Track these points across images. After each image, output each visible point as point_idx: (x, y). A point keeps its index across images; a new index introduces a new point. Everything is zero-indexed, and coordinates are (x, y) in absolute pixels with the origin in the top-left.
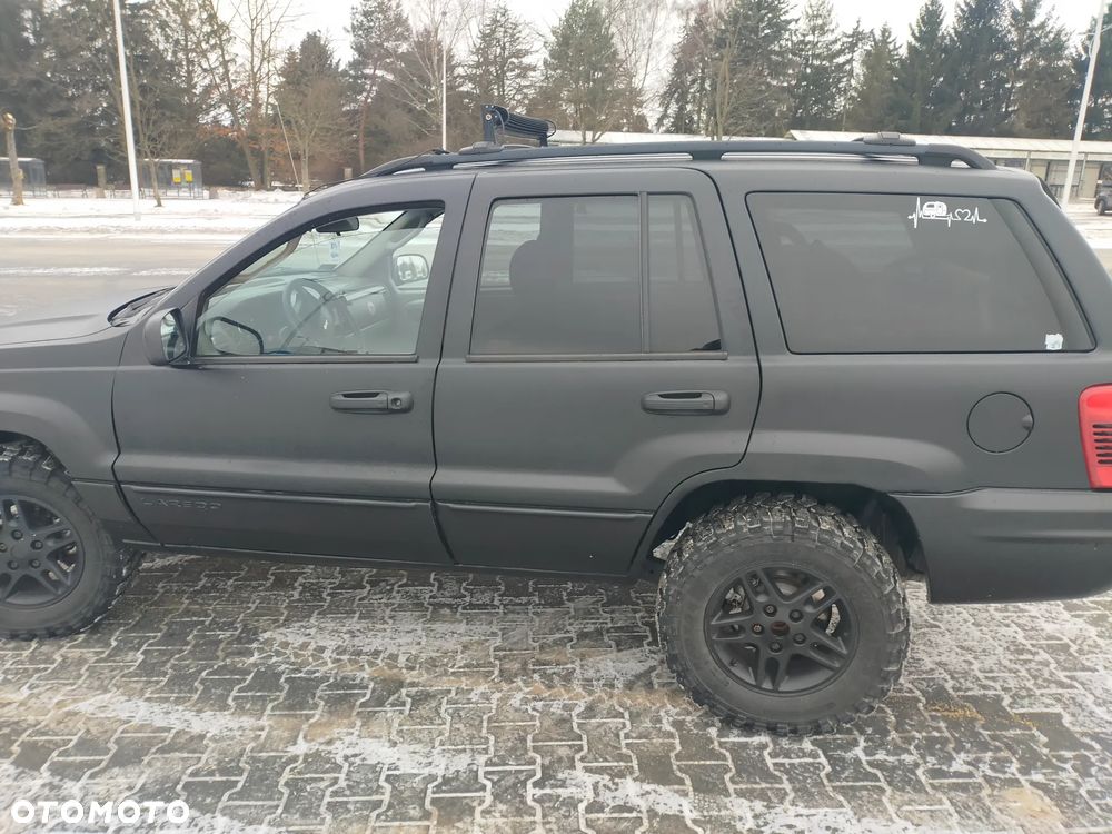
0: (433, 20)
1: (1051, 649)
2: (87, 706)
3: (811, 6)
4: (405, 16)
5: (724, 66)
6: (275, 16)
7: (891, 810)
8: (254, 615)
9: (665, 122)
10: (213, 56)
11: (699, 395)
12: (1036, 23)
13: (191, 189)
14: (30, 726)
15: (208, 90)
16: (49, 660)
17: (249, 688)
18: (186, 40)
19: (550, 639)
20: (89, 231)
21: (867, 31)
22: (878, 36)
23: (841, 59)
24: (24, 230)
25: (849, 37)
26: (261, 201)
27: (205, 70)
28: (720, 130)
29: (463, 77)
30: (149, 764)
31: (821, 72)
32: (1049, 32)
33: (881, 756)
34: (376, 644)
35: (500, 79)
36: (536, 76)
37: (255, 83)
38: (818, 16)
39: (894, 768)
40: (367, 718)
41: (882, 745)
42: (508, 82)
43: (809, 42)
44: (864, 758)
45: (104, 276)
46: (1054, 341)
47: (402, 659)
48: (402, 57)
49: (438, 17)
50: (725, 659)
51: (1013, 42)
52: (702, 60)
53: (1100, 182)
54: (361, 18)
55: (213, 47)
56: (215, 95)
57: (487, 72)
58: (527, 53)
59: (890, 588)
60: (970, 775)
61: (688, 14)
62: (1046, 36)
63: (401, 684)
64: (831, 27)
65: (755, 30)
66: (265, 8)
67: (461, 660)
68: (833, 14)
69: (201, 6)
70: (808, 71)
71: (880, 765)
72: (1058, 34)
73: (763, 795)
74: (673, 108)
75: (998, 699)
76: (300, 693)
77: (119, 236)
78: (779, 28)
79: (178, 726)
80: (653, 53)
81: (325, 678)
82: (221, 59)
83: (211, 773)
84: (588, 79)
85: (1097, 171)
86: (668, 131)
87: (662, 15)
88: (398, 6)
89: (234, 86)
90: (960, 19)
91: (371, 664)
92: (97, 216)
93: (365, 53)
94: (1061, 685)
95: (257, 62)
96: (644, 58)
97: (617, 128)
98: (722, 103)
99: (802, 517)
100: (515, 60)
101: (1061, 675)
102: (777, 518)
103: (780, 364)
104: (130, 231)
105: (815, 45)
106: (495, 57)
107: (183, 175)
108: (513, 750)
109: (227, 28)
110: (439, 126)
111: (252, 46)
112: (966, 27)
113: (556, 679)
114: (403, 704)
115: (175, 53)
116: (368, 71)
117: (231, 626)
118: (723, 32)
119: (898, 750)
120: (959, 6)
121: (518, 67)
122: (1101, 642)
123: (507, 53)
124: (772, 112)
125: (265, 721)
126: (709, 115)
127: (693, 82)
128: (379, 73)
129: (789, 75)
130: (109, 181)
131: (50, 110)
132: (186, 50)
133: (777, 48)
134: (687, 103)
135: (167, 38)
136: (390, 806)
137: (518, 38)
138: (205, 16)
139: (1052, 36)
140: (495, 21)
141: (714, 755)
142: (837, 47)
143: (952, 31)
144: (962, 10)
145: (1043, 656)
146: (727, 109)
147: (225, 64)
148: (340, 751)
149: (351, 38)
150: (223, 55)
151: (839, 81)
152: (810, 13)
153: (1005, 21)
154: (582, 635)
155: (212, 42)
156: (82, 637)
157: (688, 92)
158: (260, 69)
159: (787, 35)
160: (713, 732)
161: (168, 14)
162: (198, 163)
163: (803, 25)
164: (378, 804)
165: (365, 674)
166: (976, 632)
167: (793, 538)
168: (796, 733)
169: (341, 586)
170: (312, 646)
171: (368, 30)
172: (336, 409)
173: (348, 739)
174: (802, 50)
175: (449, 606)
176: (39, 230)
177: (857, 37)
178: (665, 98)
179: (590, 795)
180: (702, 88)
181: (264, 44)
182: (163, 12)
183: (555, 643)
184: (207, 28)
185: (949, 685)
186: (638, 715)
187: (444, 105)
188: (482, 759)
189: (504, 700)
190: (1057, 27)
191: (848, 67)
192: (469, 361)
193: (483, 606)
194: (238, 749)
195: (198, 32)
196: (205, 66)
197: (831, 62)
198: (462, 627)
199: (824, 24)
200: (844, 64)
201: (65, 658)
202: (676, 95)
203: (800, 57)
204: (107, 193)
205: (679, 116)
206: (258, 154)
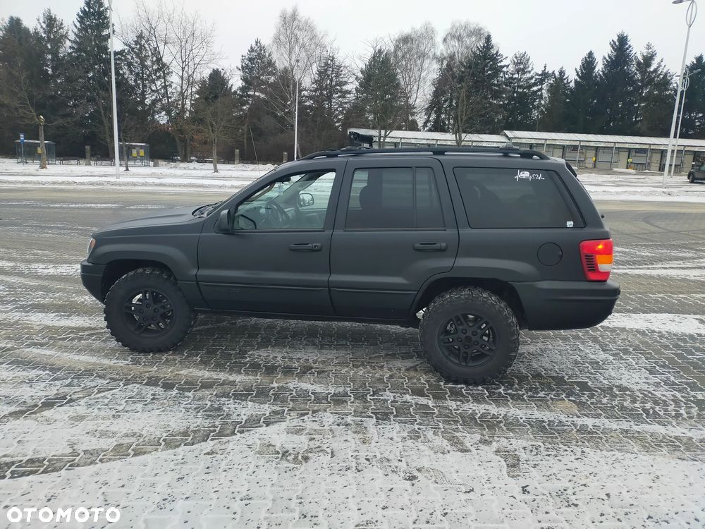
0: (290, 64)
1: (590, 363)
2: (184, 372)
3: (516, 57)
4: (273, 60)
5: (463, 93)
6: (197, 61)
7: (511, 406)
8: (243, 346)
9: (428, 125)
10: (158, 83)
11: (435, 244)
12: (652, 69)
13: (142, 160)
14: (162, 378)
15: (154, 102)
16: (160, 359)
17: (248, 368)
18: (143, 74)
19: (373, 356)
20: (92, 184)
21: (551, 72)
22: (557, 74)
23: (535, 88)
24: (54, 183)
25: (540, 75)
26: (185, 168)
27: (153, 91)
28: (461, 130)
29: (306, 97)
30: (216, 388)
31: (522, 96)
32: (660, 74)
33: (510, 391)
34: (298, 356)
35: (329, 98)
36: (351, 97)
37: (183, 98)
38: (520, 63)
39: (514, 395)
40: (300, 378)
41: (511, 389)
42: (334, 100)
43: (516, 78)
44: (502, 392)
45: (111, 209)
46: (570, 224)
47: (311, 361)
48: (271, 85)
49: (293, 62)
50: (447, 353)
51: (638, 80)
52: (451, 88)
53: (694, 163)
54: (247, 62)
55: (159, 77)
56: (159, 106)
57: (321, 94)
58: (346, 83)
59: (510, 321)
60: (545, 397)
61: (442, 61)
62: (658, 76)
63: (312, 368)
64: (530, 69)
65: (483, 72)
66: (191, 55)
67: (336, 361)
68: (530, 62)
69: (152, 54)
70: (515, 95)
71: (508, 394)
72: (666, 74)
73: (460, 401)
74: (433, 116)
75: (563, 377)
76: (270, 370)
77: (109, 187)
78: (497, 70)
79: (223, 378)
80: (421, 84)
81: (279, 366)
82: (163, 84)
83: (242, 391)
84: (382, 99)
85: (692, 157)
86: (430, 130)
87: (427, 62)
88: (270, 55)
89: (170, 100)
90: (606, 66)
91: (298, 362)
92: (91, 176)
93: (249, 82)
94: (592, 374)
95: (185, 87)
96: (415, 88)
97: (399, 128)
98: (462, 115)
99: (475, 293)
100: (338, 87)
101: (593, 371)
102: (466, 293)
103: (466, 232)
104: (116, 185)
105: (519, 80)
106: (327, 85)
107: (138, 153)
108: (361, 386)
109: (168, 67)
110: (293, 126)
111: (182, 78)
112: (609, 71)
113: (377, 368)
114: (314, 373)
115: (135, 81)
116: (250, 93)
117: (234, 349)
118: (463, 72)
119: (517, 390)
120: (605, 58)
121: (340, 92)
122: (614, 361)
123: (334, 83)
124: (493, 119)
125: (258, 377)
126: (454, 120)
127: (445, 101)
128: (257, 94)
129: (503, 98)
130: (92, 156)
131: (61, 113)
132: (142, 79)
133: (496, 82)
134: (442, 113)
135: (131, 72)
136: (314, 400)
137: (341, 75)
138: (155, 59)
139: (661, 76)
140: (326, 64)
141: (441, 389)
142: (533, 81)
143: (601, 73)
144: (607, 61)
145: (587, 365)
146: (464, 119)
147: (165, 87)
148: (291, 386)
149: (241, 73)
150: (165, 83)
151: (534, 101)
152: (516, 61)
153: (633, 68)
154: (387, 355)
155: (158, 74)
156: (171, 352)
157: (443, 107)
158: (187, 90)
159: (502, 75)
160: (442, 383)
161: (132, 58)
162: (148, 145)
163: (511, 68)
164: (311, 400)
165: (297, 364)
166: (560, 357)
167: (472, 300)
168: (476, 384)
169: (278, 338)
170: (271, 356)
171: (251, 69)
172: (291, 250)
173: (293, 383)
174: (512, 83)
175: (328, 345)
176: (63, 183)
177: (545, 75)
178: (428, 111)
179: (392, 399)
180: (451, 105)
181: (189, 76)
182: (129, 57)
183: (375, 357)
184: (155, 67)
185: (543, 373)
186: (411, 378)
187: (296, 113)
188: (349, 389)
189: (356, 373)
190: (665, 71)
191: (539, 93)
192: (345, 231)
193: (343, 345)
194: (250, 385)
195: (150, 69)
196: (154, 88)
197: (529, 90)
198: (335, 351)
199: (525, 68)
200: (537, 91)
201: (167, 359)
202: (435, 109)
203: (510, 86)
204: (92, 162)
205: (437, 121)
206: (183, 140)
